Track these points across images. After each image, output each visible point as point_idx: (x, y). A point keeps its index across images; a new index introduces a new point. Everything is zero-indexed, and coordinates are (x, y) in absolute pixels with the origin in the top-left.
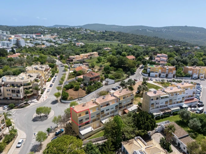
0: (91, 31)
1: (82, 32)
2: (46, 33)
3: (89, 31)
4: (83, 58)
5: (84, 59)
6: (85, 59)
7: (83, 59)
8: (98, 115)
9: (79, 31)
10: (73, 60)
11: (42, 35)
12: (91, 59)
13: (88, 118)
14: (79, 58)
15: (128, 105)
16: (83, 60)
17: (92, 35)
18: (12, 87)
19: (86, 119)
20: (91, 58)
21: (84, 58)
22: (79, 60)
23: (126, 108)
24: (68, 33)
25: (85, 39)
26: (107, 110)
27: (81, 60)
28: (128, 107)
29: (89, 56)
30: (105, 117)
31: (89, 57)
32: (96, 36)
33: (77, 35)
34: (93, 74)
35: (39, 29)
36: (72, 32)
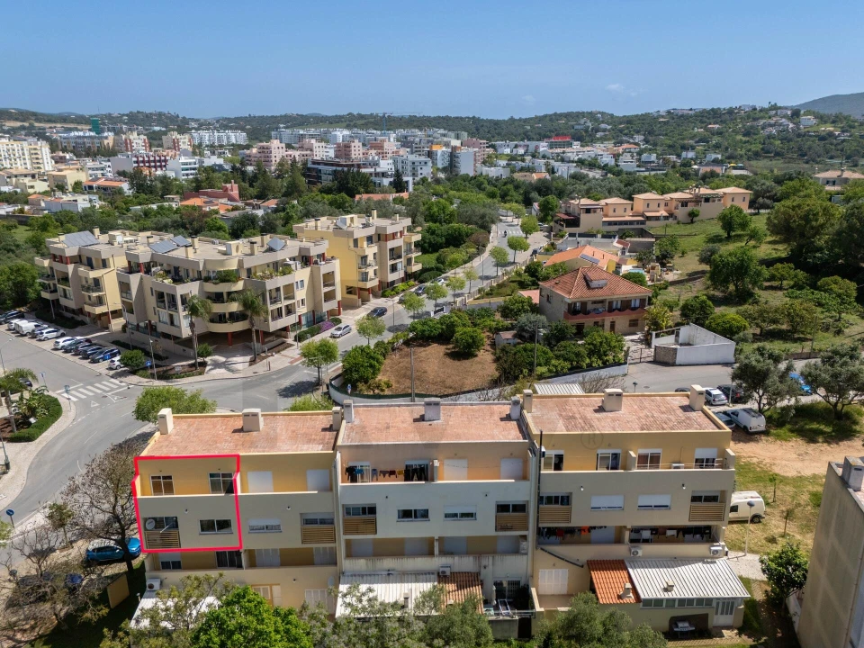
0: (822, 119)
1: (771, 125)
2: (599, 135)
3: (808, 121)
4: (643, 215)
5: (649, 218)
6: (657, 218)
7: (641, 218)
8: (315, 524)
9: (755, 119)
10: (584, 218)
11: (575, 143)
12: (692, 222)
13: (224, 525)
14: (620, 211)
15: (659, 534)
16: (642, 223)
17: (822, 138)
18: (168, 281)
19: (207, 526)
20: (692, 215)
21: (648, 214)
22: (615, 223)
23: (620, 551)
24: (696, 130)
25: (778, 154)
26: (406, 514)
27: (626, 223)
28: (644, 550)
29: (684, 203)
30: (389, 563)
31: (681, 213)
32: (844, 141)
33: (739, 137)
34: (594, 284)
35: (582, 121)
36: (717, 126)
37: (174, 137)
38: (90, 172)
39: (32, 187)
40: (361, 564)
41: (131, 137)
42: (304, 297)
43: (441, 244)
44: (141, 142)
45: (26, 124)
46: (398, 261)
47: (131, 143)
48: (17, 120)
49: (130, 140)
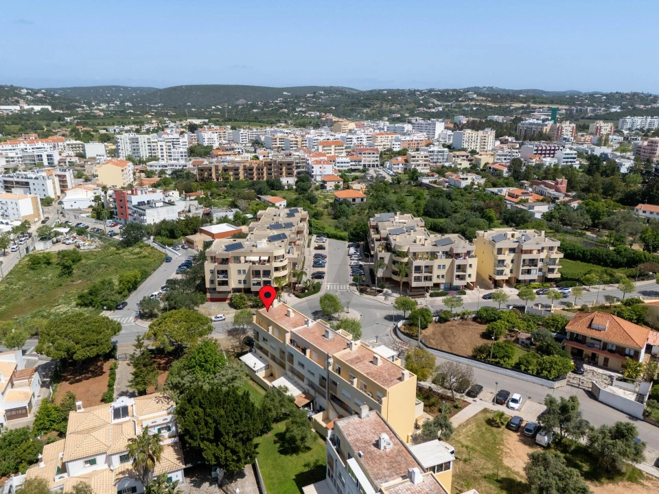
34: (594, 326)
37: (598, 125)
38: (498, 157)
39: (461, 164)
40: (290, 374)
41: (563, 125)
42: (444, 274)
43: (621, 263)
44: (570, 129)
45: (525, 105)
46: (532, 268)
47: (562, 129)
48: (521, 102)
49: (562, 127)
